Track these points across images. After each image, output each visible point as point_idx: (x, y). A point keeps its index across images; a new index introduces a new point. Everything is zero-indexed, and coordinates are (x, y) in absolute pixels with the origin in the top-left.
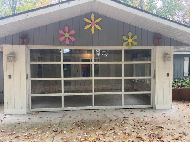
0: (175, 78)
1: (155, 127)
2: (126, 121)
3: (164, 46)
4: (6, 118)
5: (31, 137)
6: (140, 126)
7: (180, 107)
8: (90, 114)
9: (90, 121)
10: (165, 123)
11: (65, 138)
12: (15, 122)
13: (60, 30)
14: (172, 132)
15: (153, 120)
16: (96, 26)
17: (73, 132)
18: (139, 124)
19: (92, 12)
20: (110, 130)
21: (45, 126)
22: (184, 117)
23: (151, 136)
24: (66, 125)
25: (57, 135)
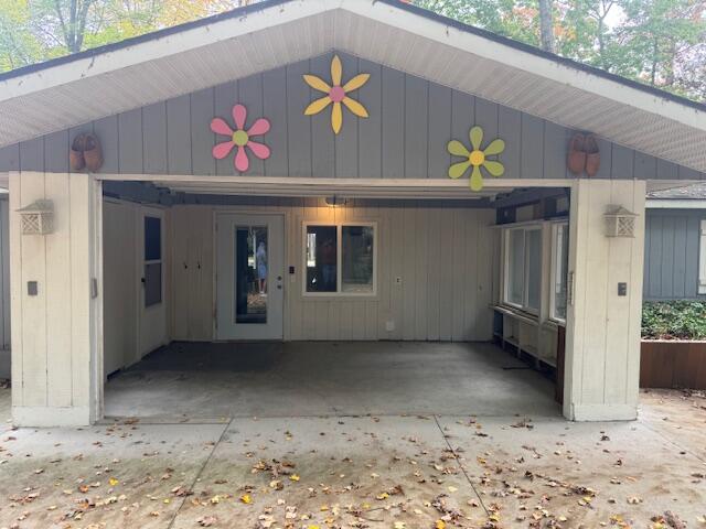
0: (664, 300)
1: (562, 490)
2: (453, 463)
3: (609, 181)
4: (14, 439)
5: (93, 512)
6: (502, 485)
7: (671, 413)
8: (322, 434)
9: (316, 459)
10: (600, 474)
11: (212, 520)
12: (45, 456)
13: (215, 117)
14: (623, 514)
15: (558, 464)
16: (349, 102)
17: (247, 498)
18: (501, 476)
19: (334, 53)
20: (385, 495)
21: (148, 474)
22: (683, 453)
23: (538, 524)
24: (226, 474)
25: (186, 509)
